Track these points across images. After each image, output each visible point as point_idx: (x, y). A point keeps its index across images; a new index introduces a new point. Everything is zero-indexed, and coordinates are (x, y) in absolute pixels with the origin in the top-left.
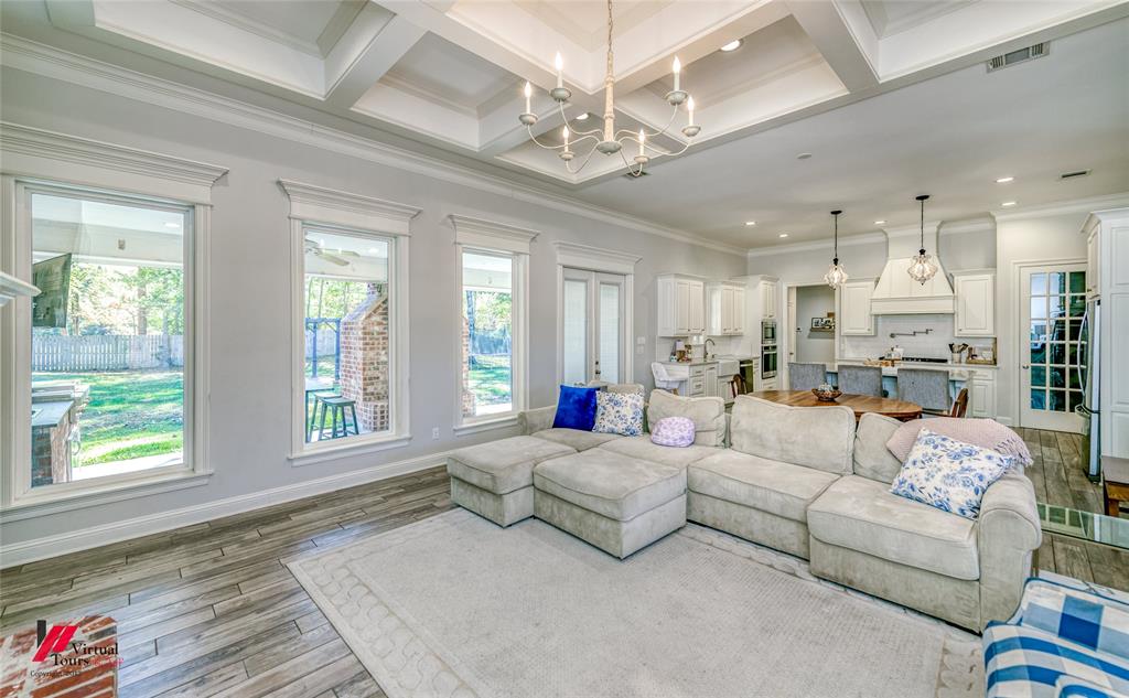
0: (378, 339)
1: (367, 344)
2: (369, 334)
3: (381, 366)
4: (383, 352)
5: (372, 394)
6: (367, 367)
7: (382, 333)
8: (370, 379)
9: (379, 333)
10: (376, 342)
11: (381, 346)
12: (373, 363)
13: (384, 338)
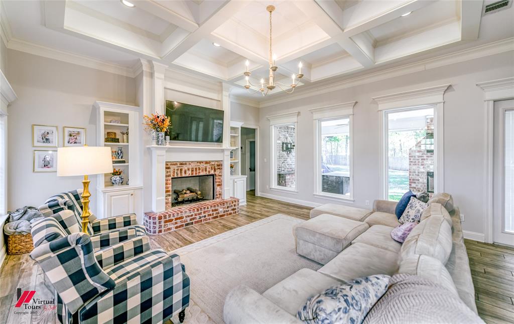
0: (418, 160)
1: (411, 162)
2: (412, 157)
3: (420, 174)
4: (422, 167)
5: (415, 188)
6: (412, 174)
7: (421, 157)
8: (413, 180)
9: (419, 157)
10: (417, 161)
11: (420, 164)
12: (415, 172)
13: (422, 159)
